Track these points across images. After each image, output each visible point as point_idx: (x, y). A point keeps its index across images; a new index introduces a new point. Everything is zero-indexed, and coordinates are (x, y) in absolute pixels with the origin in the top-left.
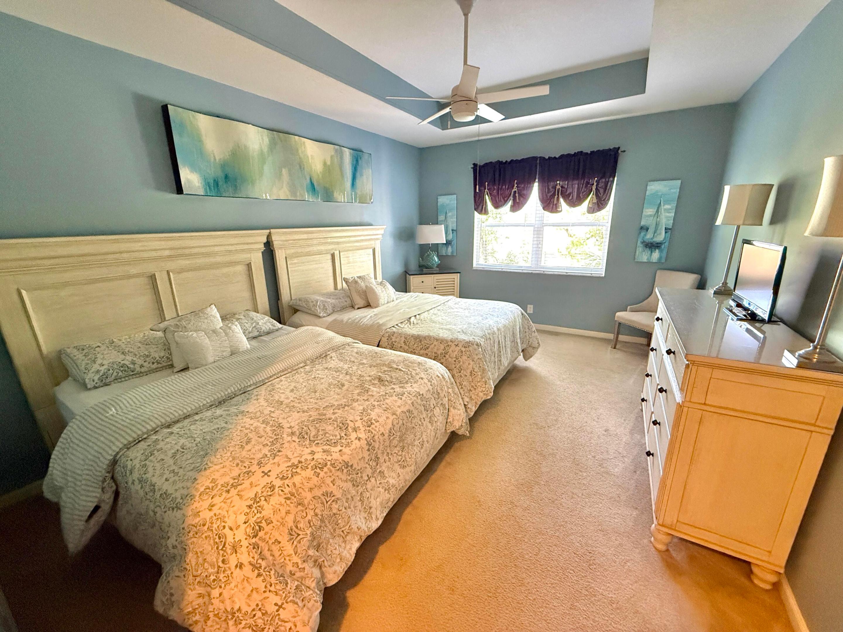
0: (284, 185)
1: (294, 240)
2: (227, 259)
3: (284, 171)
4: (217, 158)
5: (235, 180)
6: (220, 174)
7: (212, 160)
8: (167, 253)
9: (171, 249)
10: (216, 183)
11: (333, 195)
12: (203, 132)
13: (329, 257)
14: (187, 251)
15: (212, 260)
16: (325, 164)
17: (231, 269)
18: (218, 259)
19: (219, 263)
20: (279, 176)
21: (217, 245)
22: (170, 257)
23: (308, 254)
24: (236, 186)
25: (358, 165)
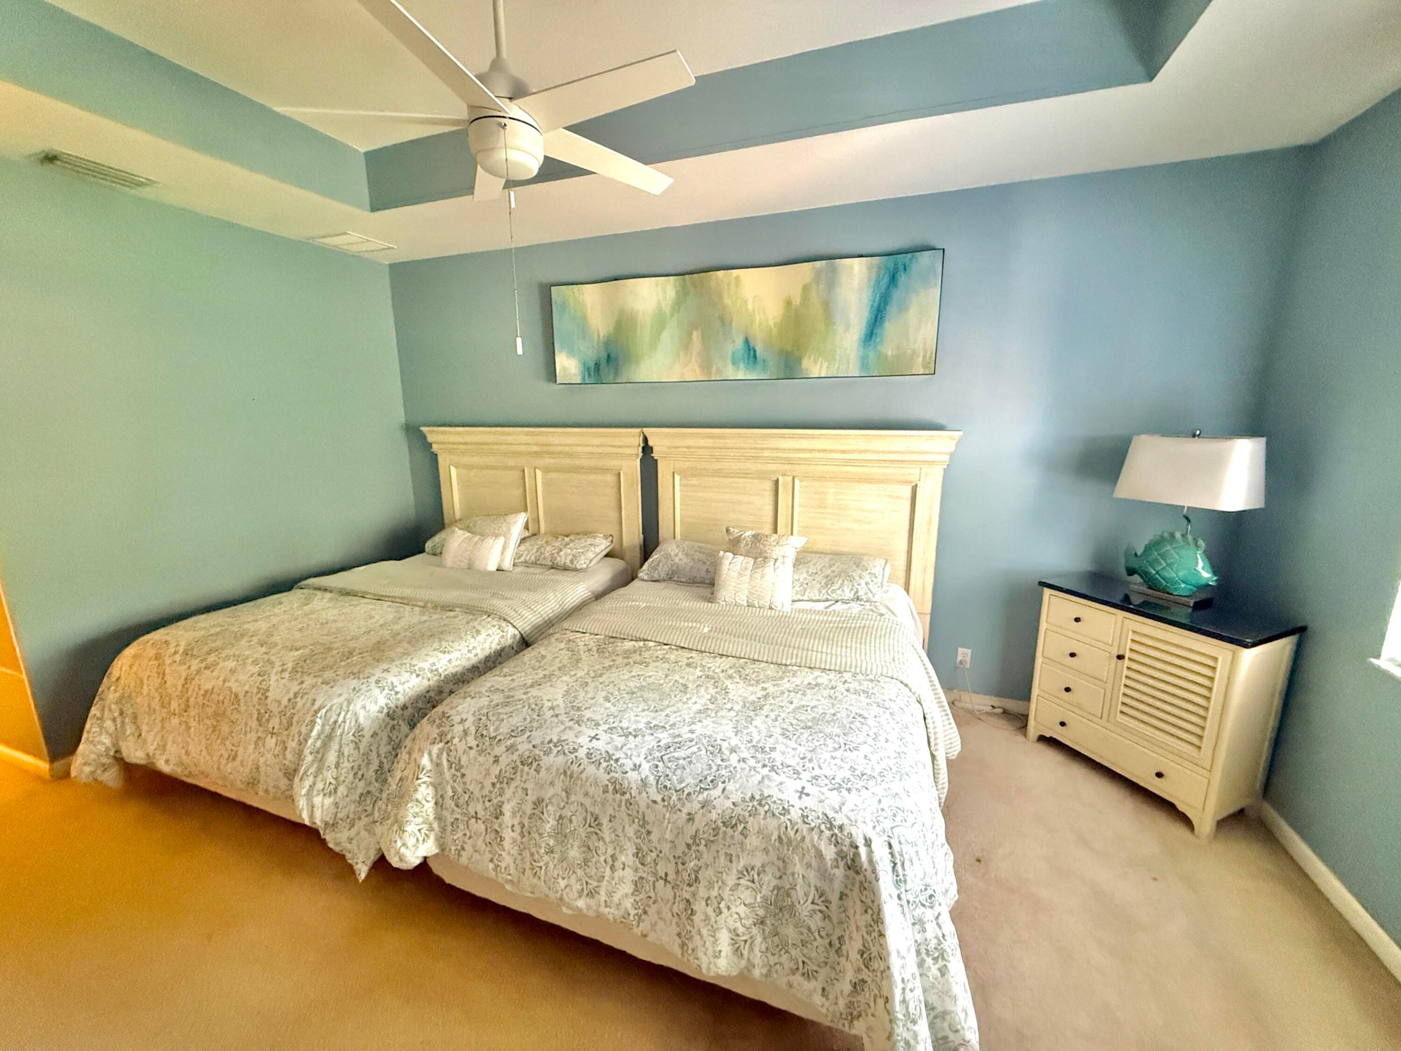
0: (693, 359)
1: (688, 447)
2: (592, 463)
3: (696, 335)
4: (602, 334)
5: (616, 359)
6: (604, 355)
7: (596, 339)
8: (535, 448)
9: (537, 445)
10: (597, 365)
11: (800, 364)
12: (589, 306)
13: (769, 485)
14: (551, 449)
15: (577, 462)
16: (788, 303)
17: (599, 477)
18: (585, 462)
19: (583, 468)
20: (686, 344)
21: (580, 445)
22: (536, 453)
23: (717, 473)
24: (617, 370)
25: (896, 286)
